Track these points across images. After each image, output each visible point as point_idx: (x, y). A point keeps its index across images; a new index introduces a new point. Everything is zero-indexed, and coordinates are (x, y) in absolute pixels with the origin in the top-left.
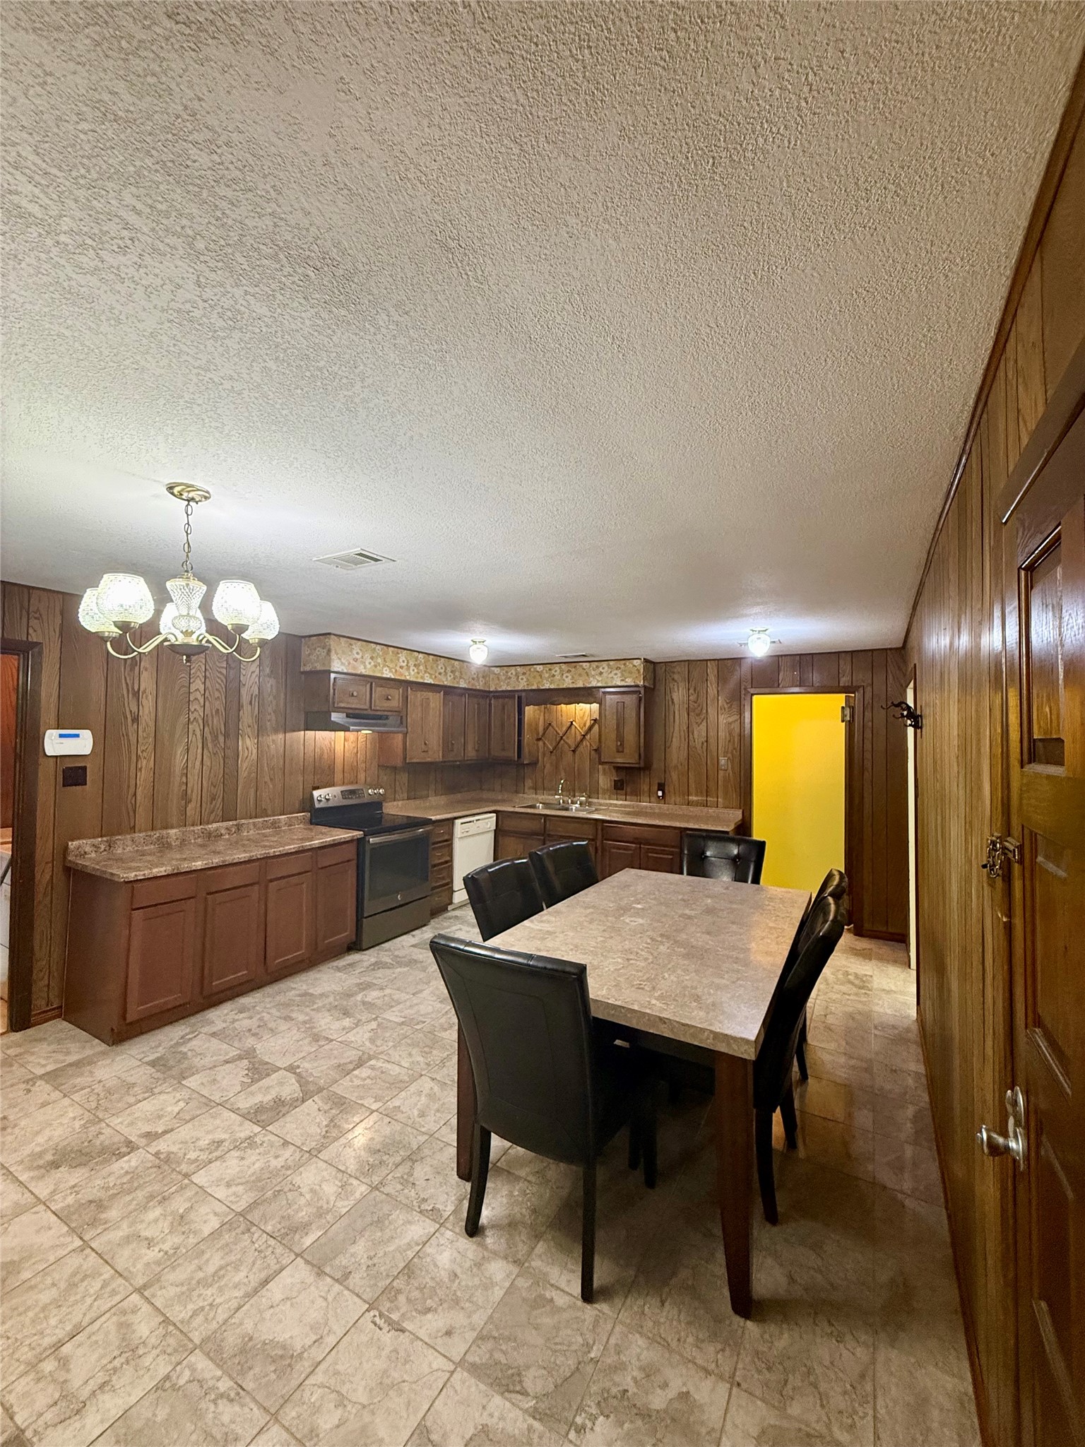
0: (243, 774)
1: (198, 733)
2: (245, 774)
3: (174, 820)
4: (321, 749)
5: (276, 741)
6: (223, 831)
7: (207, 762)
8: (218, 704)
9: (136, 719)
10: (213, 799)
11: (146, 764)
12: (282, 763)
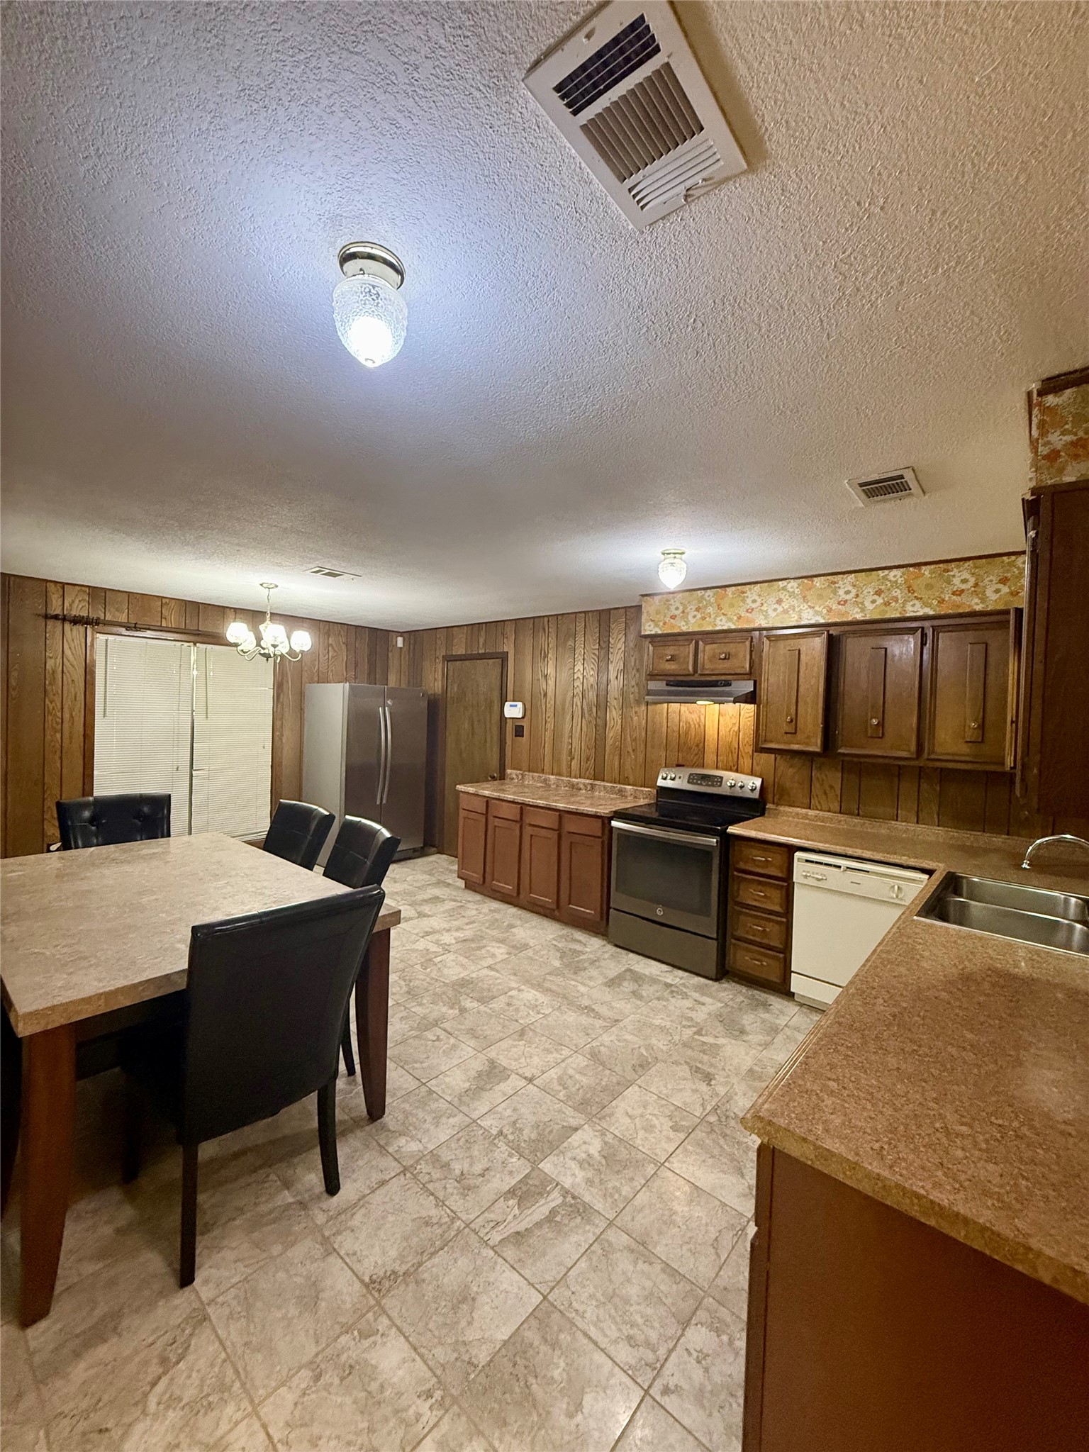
0: (609, 742)
1: (579, 704)
2: (611, 742)
3: (564, 771)
4: (687, 722)
5: (639, 715)
6: (582, 786)
7: (584, 729)
8: (592, 680)
9: (545, 695)
10: (588, 759)
11: (550, 726)
12: (644, 734)
